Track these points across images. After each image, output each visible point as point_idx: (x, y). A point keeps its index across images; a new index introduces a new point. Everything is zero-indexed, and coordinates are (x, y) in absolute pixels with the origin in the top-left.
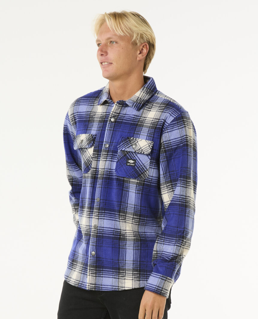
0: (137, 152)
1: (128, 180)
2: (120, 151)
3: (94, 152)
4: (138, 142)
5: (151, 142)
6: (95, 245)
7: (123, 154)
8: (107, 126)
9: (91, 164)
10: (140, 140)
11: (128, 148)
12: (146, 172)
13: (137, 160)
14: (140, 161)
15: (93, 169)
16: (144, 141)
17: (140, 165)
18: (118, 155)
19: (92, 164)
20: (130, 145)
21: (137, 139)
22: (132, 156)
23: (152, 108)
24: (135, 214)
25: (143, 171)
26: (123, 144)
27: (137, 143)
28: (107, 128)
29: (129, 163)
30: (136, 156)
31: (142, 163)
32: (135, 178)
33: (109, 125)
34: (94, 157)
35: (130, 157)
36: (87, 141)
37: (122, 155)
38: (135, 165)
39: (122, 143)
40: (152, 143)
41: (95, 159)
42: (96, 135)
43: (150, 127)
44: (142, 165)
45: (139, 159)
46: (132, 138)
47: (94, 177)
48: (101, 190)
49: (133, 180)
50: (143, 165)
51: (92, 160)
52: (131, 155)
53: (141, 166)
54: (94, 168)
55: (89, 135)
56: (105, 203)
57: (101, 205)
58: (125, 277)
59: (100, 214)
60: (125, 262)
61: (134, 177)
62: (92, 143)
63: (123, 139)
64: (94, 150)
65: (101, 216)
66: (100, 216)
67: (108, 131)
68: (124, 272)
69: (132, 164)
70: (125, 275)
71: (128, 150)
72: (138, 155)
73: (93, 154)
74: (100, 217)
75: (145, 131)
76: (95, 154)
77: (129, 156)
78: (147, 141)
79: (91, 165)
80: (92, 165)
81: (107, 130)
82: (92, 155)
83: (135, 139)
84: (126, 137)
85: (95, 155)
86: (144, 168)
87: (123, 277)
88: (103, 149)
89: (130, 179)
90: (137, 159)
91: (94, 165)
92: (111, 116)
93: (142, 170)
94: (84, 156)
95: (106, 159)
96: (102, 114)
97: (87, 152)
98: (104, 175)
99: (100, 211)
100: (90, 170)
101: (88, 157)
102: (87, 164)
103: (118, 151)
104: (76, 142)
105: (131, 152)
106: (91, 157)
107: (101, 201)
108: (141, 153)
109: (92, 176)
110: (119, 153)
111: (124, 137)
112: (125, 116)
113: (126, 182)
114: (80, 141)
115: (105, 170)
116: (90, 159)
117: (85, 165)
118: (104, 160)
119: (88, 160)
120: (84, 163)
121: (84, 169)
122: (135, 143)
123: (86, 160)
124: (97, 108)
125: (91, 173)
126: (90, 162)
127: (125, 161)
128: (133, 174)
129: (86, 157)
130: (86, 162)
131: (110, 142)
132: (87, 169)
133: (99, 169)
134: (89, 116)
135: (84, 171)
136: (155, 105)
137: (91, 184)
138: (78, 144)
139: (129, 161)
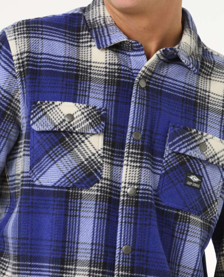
0: (210, 161)
1: (187, 217)
2: (169, 154)
3: (104, 144)
4: (209, 141)
7: (178, 161)
8: (133, 95)
9: (99, 171)
10: (210, 136)
11: (191, 149)
13: (204, 178)
14: (209, 180)
15: (106, 182)
16: (217, 139)
17: (207, 189)
18: (164, 161)
19: (104, 170)
20: (195, 144)
21: (205, 134)
22: (196, 167)
25: (210, 200)
26: (181, 140)
27: (207, 143)
28: (133, 99)
29: (191, 181)
31: (211, 186)
32: (198, 215)
33: (137, 93)
34: (105, 155)
35: (193, 169)
37: (175, 163)
38: (201, 186)
41: (107, 160)
42: (105, 110)
43: (222, 113)
45: (208, 177)
46: (195, 130)
47: (110, 198)
48: (135, 229)
49: (195, 218)
50: (212, 188)
51: (102, 162)
52: (195, 165)
55: (88, 107)
57: (135, 261)
61: (196, 212)
62: (103, 125)
63: (176, 129)
64: (104, 141)
67: (137, 105)
69: (196, 185)
71: (192, 153)
72: (208, 169)
75: (214, 120)
76: (107, 149)
77: (192, 166)
78: (223, 141)
79: (102, 172)
80: (104, 173)
81: (135, 103)
82: (102, 151)
83: (200, 133)
84: (182, 126)
85: (108, 152)
86: (212, 195)
88: (129, 143)
89: (190, 215)
90: (203, 176)
91: (106, 172)
92: (141, 75)
94: (79, 150)
95: (140, 162)
96: (108, 66)
97: (86, 142)
98: (137, 197)
99: (133, 273)
100: (98, 182)
101: (89, 153)
102: (89, 169)
103: (163, 153)
104: (43, 115)
105: (194, 158)
106: (99, 155)
107: (136, 253)
108: (216, 164)
109: (103, 196)
110: (167, 157)
111: (178, 125)
112: (166, 81)
113: (181, 218)
114: (61, 115)
115: (141, 187)
116: (96, 158)
117: (83, 171)
118: (136, 166)
119: (90, 160)
120: (78, 166)
121: (78, 177)
122: (203, 141)
123: (84, 160)
124: (89, 52)
125: (100, 189)
126: (96, 165)
127: (183, 175)
128: (195, 206)
129: (86, 154)
130: (86, 165)
131: (145, 130)
132: (88, 179)
133: (120, 184)
134: (74, 66)
135: (78, 183)
136: (216, 69)
137: (102, 213)
138: (55, 121)
139: (191, 177)
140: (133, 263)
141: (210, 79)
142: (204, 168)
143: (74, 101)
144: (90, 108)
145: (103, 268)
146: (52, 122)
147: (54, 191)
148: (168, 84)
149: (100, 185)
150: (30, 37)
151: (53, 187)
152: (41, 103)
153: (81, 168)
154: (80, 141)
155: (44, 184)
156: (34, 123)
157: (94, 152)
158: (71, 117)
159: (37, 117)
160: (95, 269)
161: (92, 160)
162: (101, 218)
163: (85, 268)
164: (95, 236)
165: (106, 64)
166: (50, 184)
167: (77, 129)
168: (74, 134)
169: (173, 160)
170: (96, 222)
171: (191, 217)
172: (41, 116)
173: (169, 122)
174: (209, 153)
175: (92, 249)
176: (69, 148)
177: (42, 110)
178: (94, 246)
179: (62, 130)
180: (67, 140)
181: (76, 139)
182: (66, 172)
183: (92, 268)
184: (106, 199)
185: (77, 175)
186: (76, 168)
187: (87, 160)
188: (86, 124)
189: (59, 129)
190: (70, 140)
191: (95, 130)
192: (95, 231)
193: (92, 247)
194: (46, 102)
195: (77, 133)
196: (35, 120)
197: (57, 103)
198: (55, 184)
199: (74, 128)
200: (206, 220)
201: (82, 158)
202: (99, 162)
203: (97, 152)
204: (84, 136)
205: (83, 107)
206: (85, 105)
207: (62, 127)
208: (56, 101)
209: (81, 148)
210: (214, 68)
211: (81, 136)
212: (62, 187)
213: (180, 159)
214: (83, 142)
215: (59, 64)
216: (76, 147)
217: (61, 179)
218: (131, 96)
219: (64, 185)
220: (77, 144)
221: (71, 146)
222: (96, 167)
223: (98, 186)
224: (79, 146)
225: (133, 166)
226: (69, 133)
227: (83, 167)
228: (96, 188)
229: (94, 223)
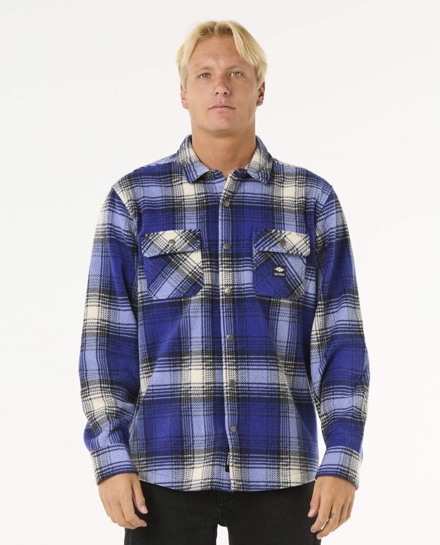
0: (290, 252)
1: (277, 301)
2: (257, 254)
3: (202, 258)
4: (287, 236)
5: (305, 236)
6: (237, 413)
7: (264, 258)
8: (220, 214)
9: (201, 280)
10: (288, 232)
11: (273, 246)
12: (300, 285)
13: (288, 267)
14: (292, 267)
15: (208, 287)
16: (294, 233)
17: (291, 275)
18: (254, 260)
19: (205, 278)
20: (276, 241)
21: (283, 232)
22: (280, 260)
23: (284, 183)
24: (288, 357)
25: (295, 284)
26: (263, 240)
27: (286, 239)
28: (220, 218)
29: (277, 272)
30: (285, 261)
31: (295, 272)
32: (287, 297)
33: (222, 212)
34: (204, 266)
35: (277, 262)
36: (186, 241)
37: (262, 260)
38: (286, 274)
39: (261, 240)
40: (307, 237)
41: (207, 270)
42: (199, 230)
43: (296, 213)
44: (294, 274)
45: (291, 266)
46: (274, 230)
47: (212, 299)
48: (234, 321)
49: (285, 301)
50: (297, 274)
51: (202, 272)
52: (278, 259)
53: (294, 276)
54: (209, 285)
55: (185, 231)
56: (247, 342)
57: (238, 346)
58: (290, 465)
59: (240, 362)
60: (289, 440)
61: (285, 296)
62: (198, 243)
63: (258, 233)
64: (202, 255)
65: (242, 365)
66: (240, 365)
67: (224, 221)
68: (288, 457)
69: (281, 274)
70: (290, 462)
71: (275, 249)
72: (290, 259)
73: (203, 262)
74: (239, 367)
75: (290, 220)
76: (205, 261)
77: (276, 260)
78: (300, 234)
79: (203, 280)
80: (205, 280)
81: (222, 220)
82: (201, 263)
83: (279, 232)
84: (263, 230)
85: (206, 263)
86: (297, 279)
87: (287, 465)
88: (222, 253)
89: (280, 299)
90: (286, 266)
91: (207, 278)
92: (224, 197)
93: (295, 282)
94: (184, 267)
95: (232, 267)
96: (197, 196)
97: (188, 259)
98: (233, 295)
99: (237, 356)
100: (202, 288)
101: (192, 267)
102: (194, 280)
103: (252, 254)
104: (151, 244)
105: (278, 253)
106: (199, 267)
107: (238, 340)
108: (296, 254)
109: (207, 298)
110: (256, 256)
111: (259, 229)
112: (246, 197)
113: (273, 304)
114: (165, 242)
115: (236, 287)
116: (197, 270)
117: (189, 282)
118: (230, 271)
119: (193, 272)
120: (185, 279)
121: (186, 288)
122: (282, 238)
123: (188, 273)
124: (181, 189)
125: (203, 293)
126: (198, 275)
127: (270, 269)
128: (284, 291)
129: (189, 269)
130: (190, 277)
131: (232, 241)
132: (194, 288)
133: (219, 286)
134: (170, 202)
135: (187, 292)
136: (287, 177)
137: (207, 312)
138: (161, 247)
139: (277, 269)
140: (236, 347)
141: (283, 187)
142: (286, 259)
143: (174, 229)
144: (187, 231)
145: (213, 355)
146: (159, 249)
147: (170, 302)
148: (248, 198)
149: (203, 290)
150: (133, 188)
151: (168, 299)
152: (148, 235)
153: (187, 281)
154: (183, 259)
155: (160, 298)
156: (145, 252)
157: (195, 265)
158: (173, 241)
159: (147, 247)
160: (207, 357)
161: (195, 272)
162: (207, 316)
163: (198, 357)
164: (204, 331)
165: (196, 195)
166: (165, 298)
167: (179, 250)
168: (178, 255)
169: (261, 258)
170: (204, 320)
171: (281, 301)
172: (150, 245)
173: (252, 228)
174: (288, 247)
175: (203, 342)
176: (175, 266)
177: (150, 240)
178: (204, 338)
179: (167, 253)
180: (173, 260)
181: (179, 258)
182: (176, 286)
183: (205, 356)
184: (209, 300)
185: (185, 286)
186: (183, 281)
187: (190, 273)
188: (185, 245)
189: (165, 253)
190: (175, 260)
191: (193, 248)
192: (204, 327)
193: (203, 340)
194: (152, 234)
195: (179, 253)
196: (145, 249)
197: (161, 233)
198: (169, 296)
199: (176, 250)
200: (295, 301)
201: (187, 272)
202: (200, 273)
203: (198, 265)
204: (186, 255)
205: (181, 232)
206: (183, 230)
207: (167, 251)
208: (160, 231)
209: (184, 265)
210: (285, 176)
211: (183, 256)
212: (175, 298)
213: (266, 256)
214: (185, 259)
215: (159, 203)
216: (181, 264)
217: (173, 292)
218: (218, 215)
219: (177, 296)
220: (181, 262)
221: (177, 265)
222: (198, 277)
223: (202, 292)
224: (183, 264)
225: (227, 271)
226: (173, 254)
227: (189, 279)
228: (201, 293)
229: (202, 321)
